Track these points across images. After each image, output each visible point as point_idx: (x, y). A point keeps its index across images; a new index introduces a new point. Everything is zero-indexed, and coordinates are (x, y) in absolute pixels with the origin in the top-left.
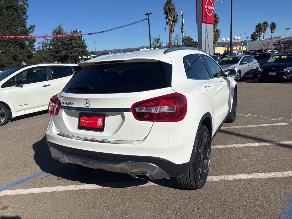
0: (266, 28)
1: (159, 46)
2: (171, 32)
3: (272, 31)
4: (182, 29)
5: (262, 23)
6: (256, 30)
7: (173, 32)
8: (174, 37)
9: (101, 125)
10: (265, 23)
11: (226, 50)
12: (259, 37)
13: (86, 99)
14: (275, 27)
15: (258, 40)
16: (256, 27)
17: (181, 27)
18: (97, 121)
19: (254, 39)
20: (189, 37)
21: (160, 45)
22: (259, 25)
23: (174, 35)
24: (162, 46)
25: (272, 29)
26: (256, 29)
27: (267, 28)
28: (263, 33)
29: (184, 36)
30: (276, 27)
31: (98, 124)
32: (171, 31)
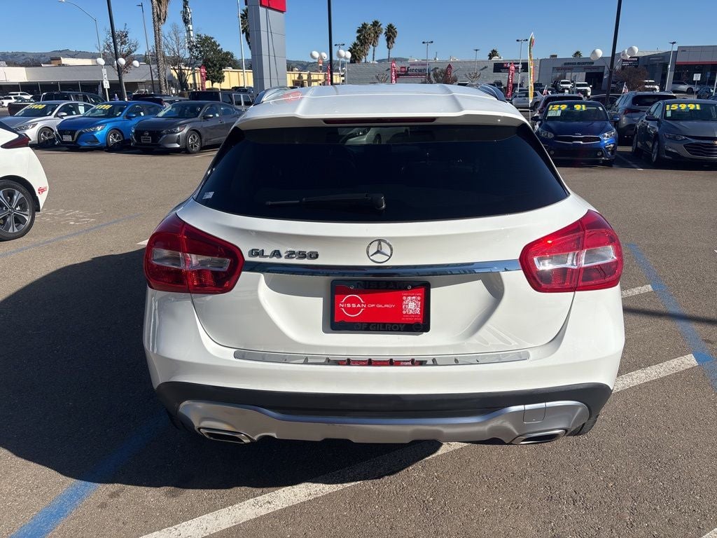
0: (377, 36)
1: (127, 56)
2: (159, 18)
3: (388, 44)
4: (185, 13)
5: (370, 23)
6: (358, 38)
7: (164, 20)
8: (166, 35)
9: (418, 312)
10: (375, 24)
11: (296, 79)
12: (366, 55)
13: (380, 241)
14: (395, 37)
15: (363, 61)
16: (358, 31)
17: (182, 9)
18: (400, 303)
19: (356, 59)
20: (207, 39)
21: (130, 52)
22: (364, 26)
23: (165, 28)
24: (135, 53)
25: (388, 40)
26: (358, 35)
27: (380, 35)
28: (371, 46)
29: (191, 32)
30: (398, 35)
31: (404, 312)
32: (157, 15)
